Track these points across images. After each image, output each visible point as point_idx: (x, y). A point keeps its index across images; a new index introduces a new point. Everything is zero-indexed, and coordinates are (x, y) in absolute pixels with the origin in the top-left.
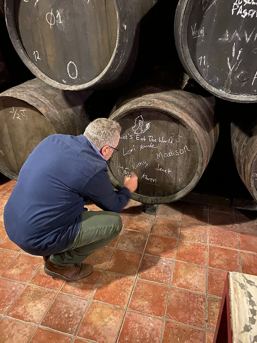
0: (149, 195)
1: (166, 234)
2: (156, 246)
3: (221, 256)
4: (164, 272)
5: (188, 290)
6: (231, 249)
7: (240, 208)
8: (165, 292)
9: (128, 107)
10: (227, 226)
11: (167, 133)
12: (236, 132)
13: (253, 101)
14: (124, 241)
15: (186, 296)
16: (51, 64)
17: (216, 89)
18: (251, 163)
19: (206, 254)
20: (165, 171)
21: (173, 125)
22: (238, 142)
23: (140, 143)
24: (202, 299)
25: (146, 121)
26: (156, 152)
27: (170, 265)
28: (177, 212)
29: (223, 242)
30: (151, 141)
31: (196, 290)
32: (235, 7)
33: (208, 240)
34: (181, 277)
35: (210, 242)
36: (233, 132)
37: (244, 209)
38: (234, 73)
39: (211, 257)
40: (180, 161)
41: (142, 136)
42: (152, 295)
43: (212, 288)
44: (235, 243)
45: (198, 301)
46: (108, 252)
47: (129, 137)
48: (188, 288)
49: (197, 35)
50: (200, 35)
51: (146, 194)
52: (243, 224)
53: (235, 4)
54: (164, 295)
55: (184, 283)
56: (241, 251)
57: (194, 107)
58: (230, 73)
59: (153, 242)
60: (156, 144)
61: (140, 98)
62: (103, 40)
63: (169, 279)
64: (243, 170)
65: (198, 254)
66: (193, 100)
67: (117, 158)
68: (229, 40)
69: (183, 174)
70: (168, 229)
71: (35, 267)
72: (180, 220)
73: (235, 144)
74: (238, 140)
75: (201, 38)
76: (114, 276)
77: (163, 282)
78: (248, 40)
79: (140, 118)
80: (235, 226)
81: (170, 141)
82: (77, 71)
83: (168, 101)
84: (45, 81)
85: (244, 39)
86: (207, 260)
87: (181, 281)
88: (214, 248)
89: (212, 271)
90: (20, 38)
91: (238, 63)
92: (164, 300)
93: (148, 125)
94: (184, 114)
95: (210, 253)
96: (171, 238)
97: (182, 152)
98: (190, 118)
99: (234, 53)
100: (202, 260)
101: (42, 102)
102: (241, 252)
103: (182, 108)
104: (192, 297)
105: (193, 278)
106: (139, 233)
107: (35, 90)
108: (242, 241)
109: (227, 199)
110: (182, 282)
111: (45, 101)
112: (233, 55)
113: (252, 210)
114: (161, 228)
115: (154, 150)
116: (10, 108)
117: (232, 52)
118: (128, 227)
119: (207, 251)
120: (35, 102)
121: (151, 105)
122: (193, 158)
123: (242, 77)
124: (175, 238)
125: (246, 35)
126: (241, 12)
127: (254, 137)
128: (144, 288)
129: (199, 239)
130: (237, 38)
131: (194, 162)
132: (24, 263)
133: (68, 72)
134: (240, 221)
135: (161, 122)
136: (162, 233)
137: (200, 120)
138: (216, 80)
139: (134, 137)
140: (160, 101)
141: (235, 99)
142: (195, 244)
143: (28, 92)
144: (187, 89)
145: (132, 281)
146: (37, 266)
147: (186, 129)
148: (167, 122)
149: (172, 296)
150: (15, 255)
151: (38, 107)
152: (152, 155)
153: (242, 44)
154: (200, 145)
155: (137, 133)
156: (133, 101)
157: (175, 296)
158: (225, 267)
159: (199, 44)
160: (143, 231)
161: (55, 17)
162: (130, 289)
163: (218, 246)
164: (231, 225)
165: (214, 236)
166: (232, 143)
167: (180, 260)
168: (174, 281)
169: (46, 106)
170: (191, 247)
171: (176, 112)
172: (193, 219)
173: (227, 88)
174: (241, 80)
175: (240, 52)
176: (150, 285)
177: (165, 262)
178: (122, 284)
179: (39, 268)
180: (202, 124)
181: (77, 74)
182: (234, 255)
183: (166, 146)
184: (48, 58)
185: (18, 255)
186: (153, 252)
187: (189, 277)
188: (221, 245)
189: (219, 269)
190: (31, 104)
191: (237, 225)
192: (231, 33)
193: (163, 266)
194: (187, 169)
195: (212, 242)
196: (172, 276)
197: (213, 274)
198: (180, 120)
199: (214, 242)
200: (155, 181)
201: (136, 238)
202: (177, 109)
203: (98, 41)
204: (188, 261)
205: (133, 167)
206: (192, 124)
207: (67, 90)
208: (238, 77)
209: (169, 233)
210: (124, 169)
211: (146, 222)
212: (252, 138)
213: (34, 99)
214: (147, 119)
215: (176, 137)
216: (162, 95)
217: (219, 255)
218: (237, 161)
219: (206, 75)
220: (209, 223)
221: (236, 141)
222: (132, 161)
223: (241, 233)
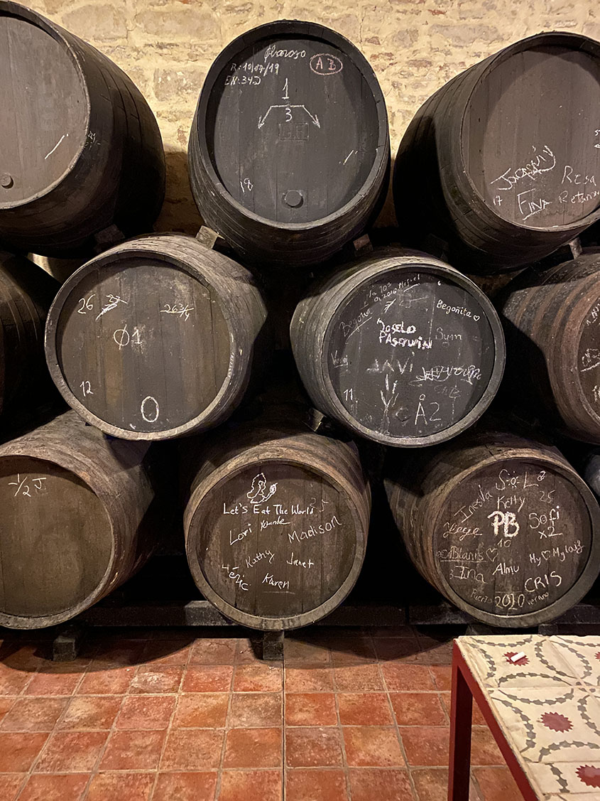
0: (277, 615)
1: (312, 687)
2: (301, 710)
3: (413, 705)
4: (328, 749)
5: (378, 767)
6: (424, 692)
7: (422, 623)
8: (339, 779)
9: (243, 460)
10: (409, 658)
11: (304, 497)
12: (395, 494)
13: (421, 445)
14: (238, 713)
15: (375, 776)
16: (112, 401)
17: (371, 431)
18: (431, 535)
19: (389, 707)
20: (304, 564)
21: (312, 485)
22: (403, 507)
23: (261, 517)
24: (402, 776)
25: (270, 481)
26: (287, 530)
27: (334, 735)
28: (319, 649)
29: (410, 684)
30: (279, 512)
31: (389, 765)
32: (383, 334)
33: (385, 685)
34: (359, 750)
35: (389, 688)
36: (391, 493)
37: (429, 623)
38: (391, 410)
39: (398, 710)
40: (326, 544)
41: (263, 506)
42: (320, 788)
43: (413, 756)
44: (428, 682)
45: (397, 780)
46: (215, 736)
47: (241, 510)
48: (376, 764)
49: (339, 364)
50: (343, 363)
51: (271, 615)
52: (432, 651)
53: (382, 331)
54: (341, 784)
55: (368, 759)
56: (441, 692)
57: (337, 458)
58: (386, 409)
59: (294, 704)
60: (287, 517)
61: (257, 447)
62: (205, 367)
63: (340, 757)
64: (419, 550)
65: (375, 709)
66: (332, 447)
67: (219, 551)
68: (379, 371)
69: (333, 566)
70: (313, 679)
71: (76, 792)
72: (328, 661)
73: (399, 512)
74: (402, 504)
75: (345, 367)
76: (242, 773)
77: (332, 764)
78: (402, 371)
79: (261, 478)
80: (422, 656)
81: (310, 511)
82: (158, 410)
83: (301, 450)
84: (100, 427)
85: (397, 370)
86: (392, 716)
87: (361, 755)
88: (398, 695)
89: (405, 731)
90: (60, 363)
91: (394, 398)
92: (342, 792)
93: (273, 488)
94: (328, 467)
95: (394, 704)
96: (322, 692)
97: (329, 527)
98: (336, 472)
99: (387, 386)
100: (386, 718)
101: (81, 462)
102: (441, 694)
103: (322, 459)
104: (386, 776)
105: (380, 748)
106: (263, 696)
107: (62, 442)
108: (438, 677)
109: (400, 610)
110: (364, 758)
111: (85, 460)
112: (388, 389)
113: (440, 623)
114: (300, 680)
115: (284, 528)
116: (12, 477)
117: (385, 384)
118: (238, 689)
119: (389, 701)
120: (71, 462)
121: (280, 457)
122: (347, 537)
123: (401, 414)
124: (329, 691)
125: (400, 365)
126: (390, 341)
127: (427, 497)
128: (303, 779)
129: (370, 687)
130: (389, 369)
131: (349, 544)
132: (48, 789)
133: (142, 411)
134: (427, 648)
135: (293, 481)
136: (304, 687)
137: (348, 476)
138: (369, 420)
139: (251, 510)
140: (292, 451)
141: (397, 442)
142: (365, 695)
143: (53, 446)
144: (319, 432)
145: (278, 775)
146: (79, 789)
147: (332, 489)
148: (303, 481)
149: (354, 781)
150: (20, 780)
151: (78, 471)
152: (281, 537)
153: (396, 376)
154: (357, 511)
155: (256, 502)
156: (248, 452)
157: (358, 781)
158: (424, 721)
159: (342, 375)
160: (268, 690)
161: (131, 336)
162: (279, 787)
163: (402, 691)
164: (414, 656)
165: (392, 677)
166: (393, 512)
167: (349, 724)
168: (350, 759)
169: (88, 470)
170: (361, 701)
171: (318, 465)
172: (350, 656)
173: (385, 429)
174: (400, 418)
175: (395, 384)
176: (310, 773)
177: (324, 733)
178: (261, 783)
179: (84, 792)
180: (352, 481)
181: (157, 416)
182: (431, 700)
183: (304, 519)
184: (108, 391)
185: (28, 778)
186: (298, 721)
187: (371, 747)
188: (408, 689)
189: (416, 726)
190: (64, 466)
191: (424, 654)
192: (381, 363)
193: (324, 740)
194: (339, 555)
195: (391, 687)
196: (344, 752)
197: (409, 734)
198: (324, 477)
199: (395, 687)
200: (286, 586)
201: (261, 705)
202: (317, 461)
203: (198, 369)
204: (362, 723)
205: (248, 564)
206: (341, 480)
207: (141, 440)
208: (396, 414)
209: (315, 686)
210: (231, 570)
211: (268, 674)
212: (424, 499)
213: (68, 459)
214: (271, 478)
215: (318, 504)
216: (290, 441)
217: (409, 705)
218: (406, 539)
219: (355, 413)
220: (379, 659)
221: (400, 506)
222: (246, 553)
223: (433, 665)
